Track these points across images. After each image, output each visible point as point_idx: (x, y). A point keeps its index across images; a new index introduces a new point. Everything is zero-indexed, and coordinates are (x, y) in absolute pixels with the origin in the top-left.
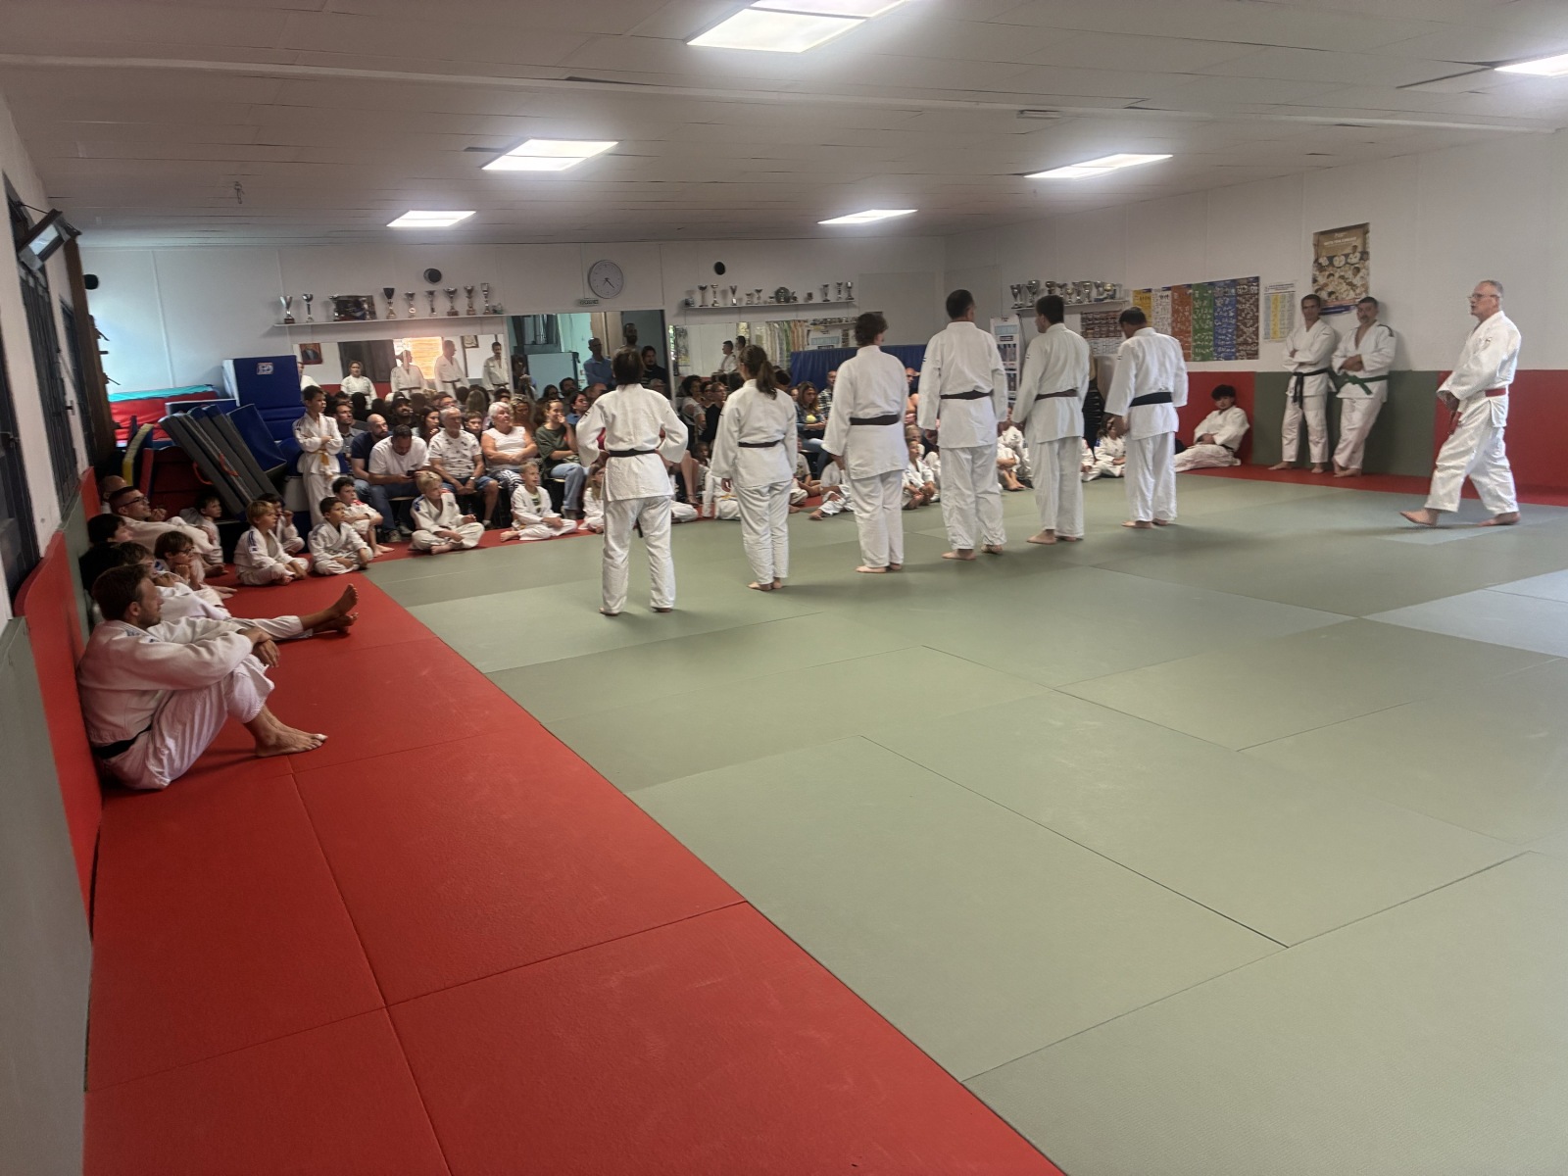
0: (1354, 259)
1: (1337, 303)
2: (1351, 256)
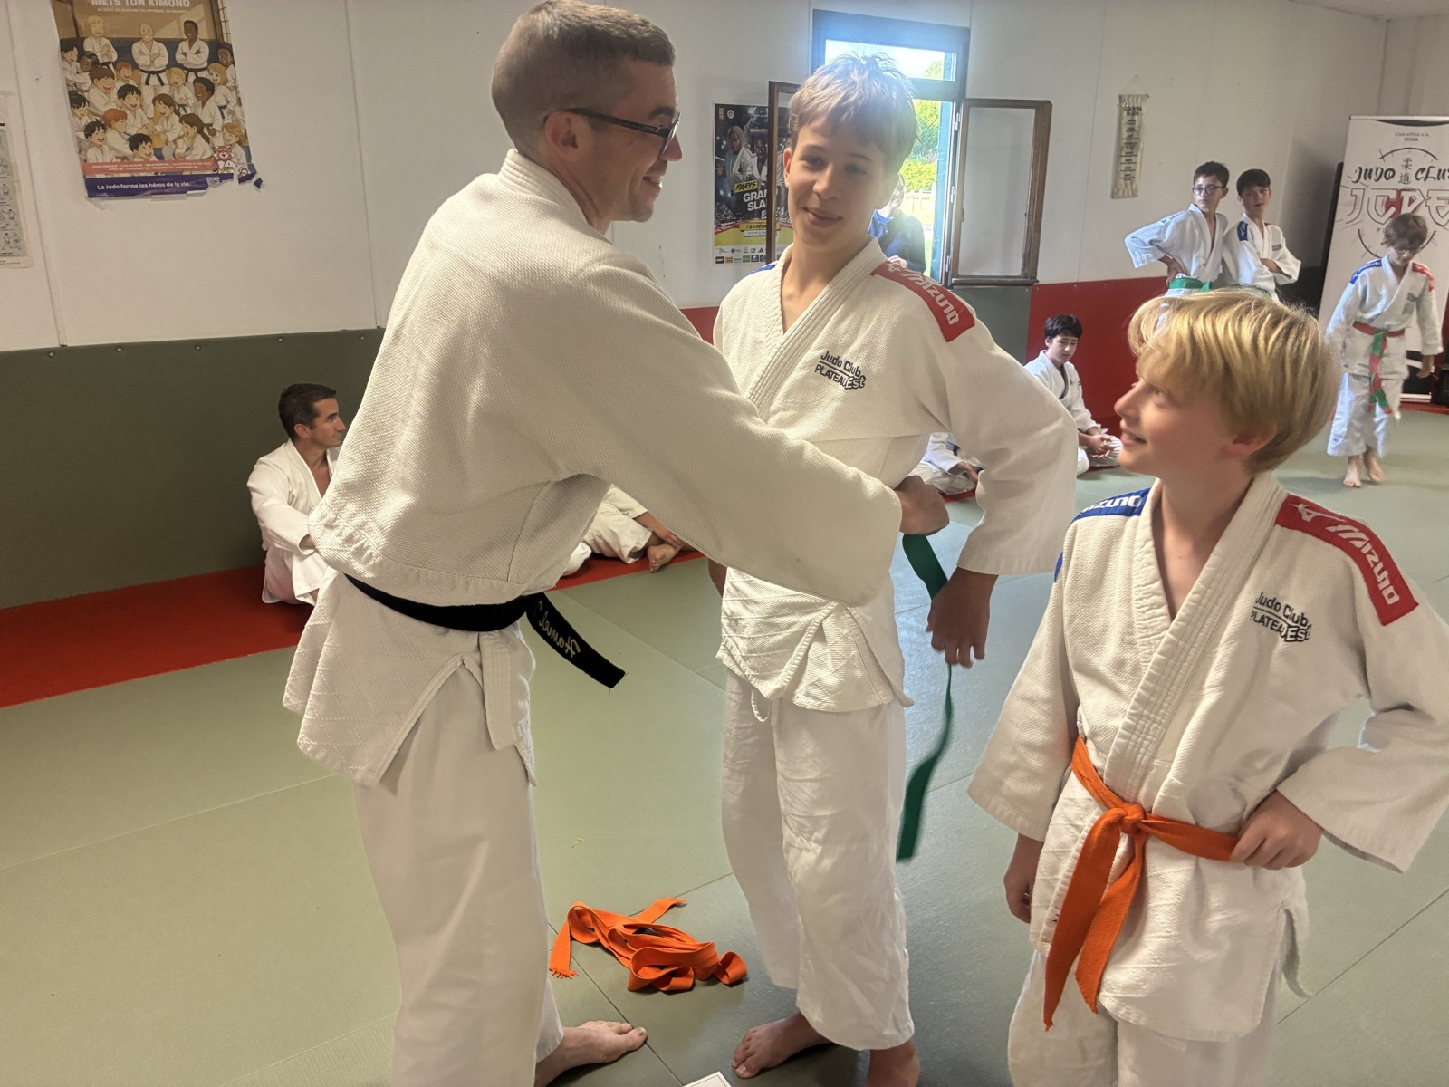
0: (196, 55)
1: (162, 167)
2: (184, 46)
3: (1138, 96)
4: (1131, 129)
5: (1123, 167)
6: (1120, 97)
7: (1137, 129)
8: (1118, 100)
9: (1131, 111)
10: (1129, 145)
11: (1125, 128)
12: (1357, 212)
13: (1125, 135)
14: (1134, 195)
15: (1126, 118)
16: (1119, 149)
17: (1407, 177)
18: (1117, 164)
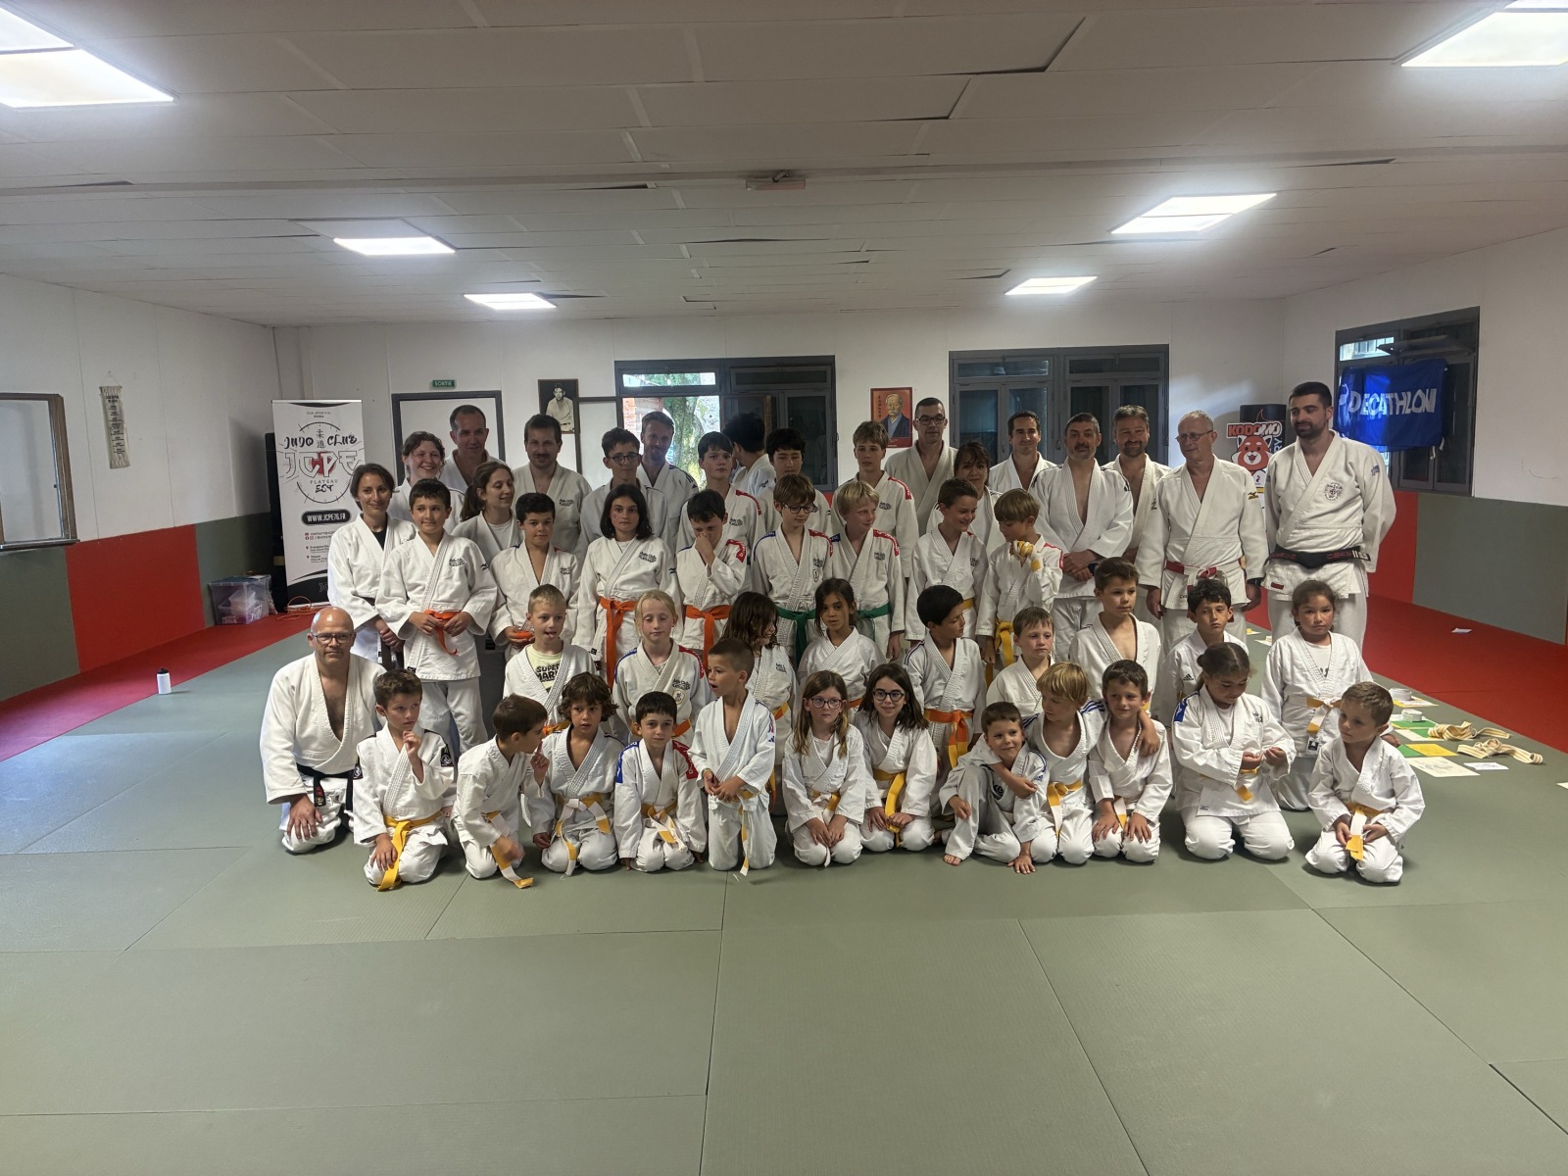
3: (114, 388)
4: (115, 413)
5: (115, 443)
6: (101, 388)
7: (118, 412)
8: (99, 391)
9: (111, 399)
10: (115, 426)
11: (109, 413)
12: (292, 470)
13: (111, 418)
14: (128, 465)
15: (109, 405)
16: (108, 429)
17: (322, 442)
18: (109, 441)
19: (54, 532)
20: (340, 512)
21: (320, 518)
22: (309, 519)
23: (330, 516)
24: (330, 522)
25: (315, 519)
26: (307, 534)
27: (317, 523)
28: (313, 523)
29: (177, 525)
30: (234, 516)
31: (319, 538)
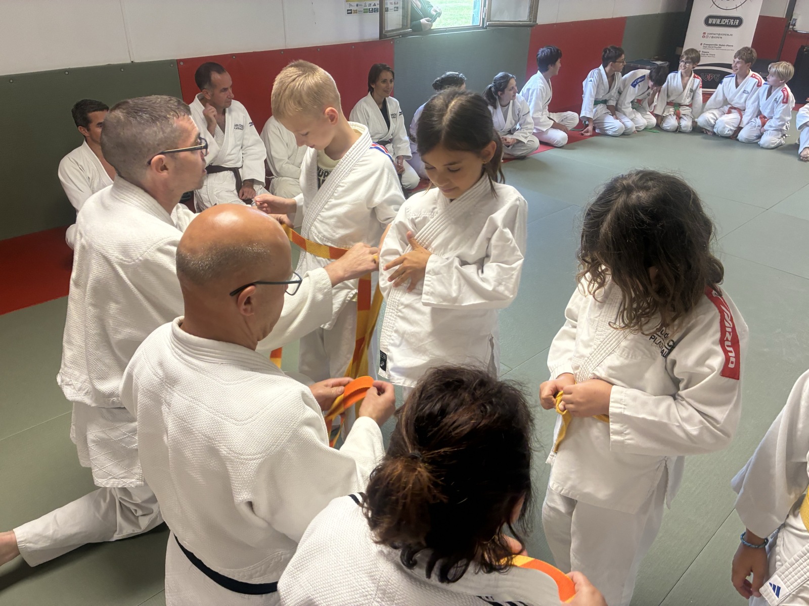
19: (523, 16)
20: (735, 18)
21: (718, 22)
22: (710, 22)
23: (727, 21)
24: (726, 26)
25: (714, 22)
26: (704, 33)
27: (716, 25)
28: (712, 25)
29: (614, 17)
30: (657, 13)
31: (712, 37)
